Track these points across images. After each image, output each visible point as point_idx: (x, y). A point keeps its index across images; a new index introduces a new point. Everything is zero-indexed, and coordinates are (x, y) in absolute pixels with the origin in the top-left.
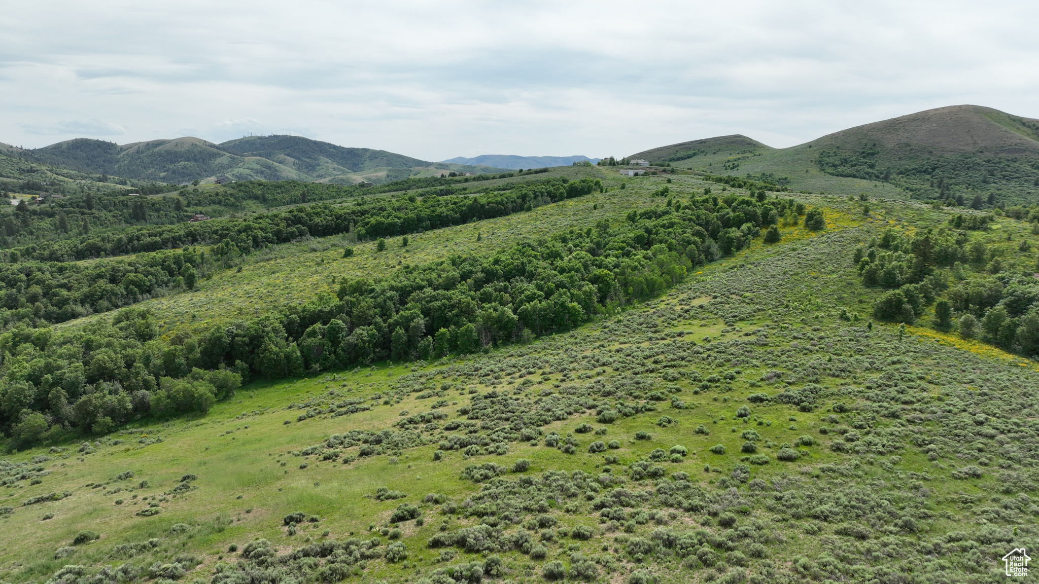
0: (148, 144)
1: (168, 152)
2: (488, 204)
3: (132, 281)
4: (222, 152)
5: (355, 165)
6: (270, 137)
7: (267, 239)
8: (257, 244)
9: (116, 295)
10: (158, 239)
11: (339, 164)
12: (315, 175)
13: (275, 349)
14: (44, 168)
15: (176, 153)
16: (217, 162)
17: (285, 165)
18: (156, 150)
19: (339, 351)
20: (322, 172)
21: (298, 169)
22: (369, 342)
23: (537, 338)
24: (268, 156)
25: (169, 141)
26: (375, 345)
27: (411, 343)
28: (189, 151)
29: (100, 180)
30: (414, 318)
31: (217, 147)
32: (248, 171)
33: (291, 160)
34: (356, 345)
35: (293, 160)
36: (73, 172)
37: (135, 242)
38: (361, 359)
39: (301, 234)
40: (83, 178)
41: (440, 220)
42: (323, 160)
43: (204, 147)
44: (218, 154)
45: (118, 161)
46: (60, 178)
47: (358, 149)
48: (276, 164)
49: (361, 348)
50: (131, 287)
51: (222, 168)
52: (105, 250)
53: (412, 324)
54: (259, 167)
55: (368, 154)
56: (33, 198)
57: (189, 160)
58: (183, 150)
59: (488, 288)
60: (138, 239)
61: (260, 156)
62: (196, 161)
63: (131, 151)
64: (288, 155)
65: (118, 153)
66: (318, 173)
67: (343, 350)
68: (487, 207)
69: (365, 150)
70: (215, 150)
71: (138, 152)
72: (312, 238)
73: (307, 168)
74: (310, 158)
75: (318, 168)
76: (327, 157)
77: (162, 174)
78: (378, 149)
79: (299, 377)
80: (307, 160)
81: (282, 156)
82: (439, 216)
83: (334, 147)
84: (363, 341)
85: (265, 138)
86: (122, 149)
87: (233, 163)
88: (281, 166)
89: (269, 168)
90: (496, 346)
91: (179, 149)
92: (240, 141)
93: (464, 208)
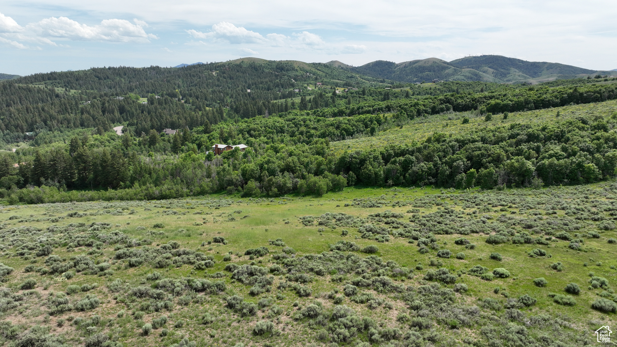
0: (410, 62)
1: (420, 67)
2: (586, 92)
3: (344, 128)
4: (450, 66)
5: (535, 73)
6: (481, 56)
7: (426, 112)
8: (419, 113)
9: (334, 135)
10: (371, 109)
11: (523, 72)
12: (505, 80)
13: (370, 167)
14: (357, 76)
15: (424, 67)
16: (445, 72)
17: (487, 74)
18: (414, 66)
19: (407, 175)
20: (511, 78)
21: (495, 76)
22: (426, 172)
23: (544, 186)
24: (477, 68)
25: (422, 61)
26: (429, 175)
27: (452, 175)
28: (431, 66)
29: (381, 82)
30: (458, 160)
31: (448, 63)
32: (463, 77)
33: (491, 70)
34: (417, 173)
35: (493, 70)
36: (369, 78)
37: (360, 110)
38: (418, 182)
39: (448, 109)
40: (374, 81)
41: (542, 103)
42: (513, 70)
43: (440, 63)
44: (447, 67)
45: (394, 72)
46: (364, 81)
47: (539, 63)
48: (481, 73)
49: (420, 175)
50: (343, 131)
51: (449, 75)
52: (345, 114)
53: (455, 164)
54: (470, 75)
55: (546, 66)
56: (344, 90)
57: (430, 71)
58: (428, 65)
59: (524, 147)
60: (362, 108)
61: (472, 68)
62: (434, 71)
63: (402, 66)
64: (490, 67)
65: (395, 67)
66: (507, 79)
67: (409, 175)
68: (585, 95)
69: (544, 63)
70: (446, 65)
71: (405, 67)
72: (453, 112)
73: (501, 75)
74: (504, 69)
75: (508, 75)
76: (516, 68)
77: (415, 79)
78: (554, 62)
79: (380, 186)
80: (502, 70)
81: (486, 68)
82: (543, 100)
83: (522, 62)
84: (422, 171)
85: (478, 57)
86: (397, 65)
87: (455, 72)
88: (484, 74)
89: (476, 75)
90: (509, 187)
91: (426, 65)
92: (462, 59)
93: (565, 95)
